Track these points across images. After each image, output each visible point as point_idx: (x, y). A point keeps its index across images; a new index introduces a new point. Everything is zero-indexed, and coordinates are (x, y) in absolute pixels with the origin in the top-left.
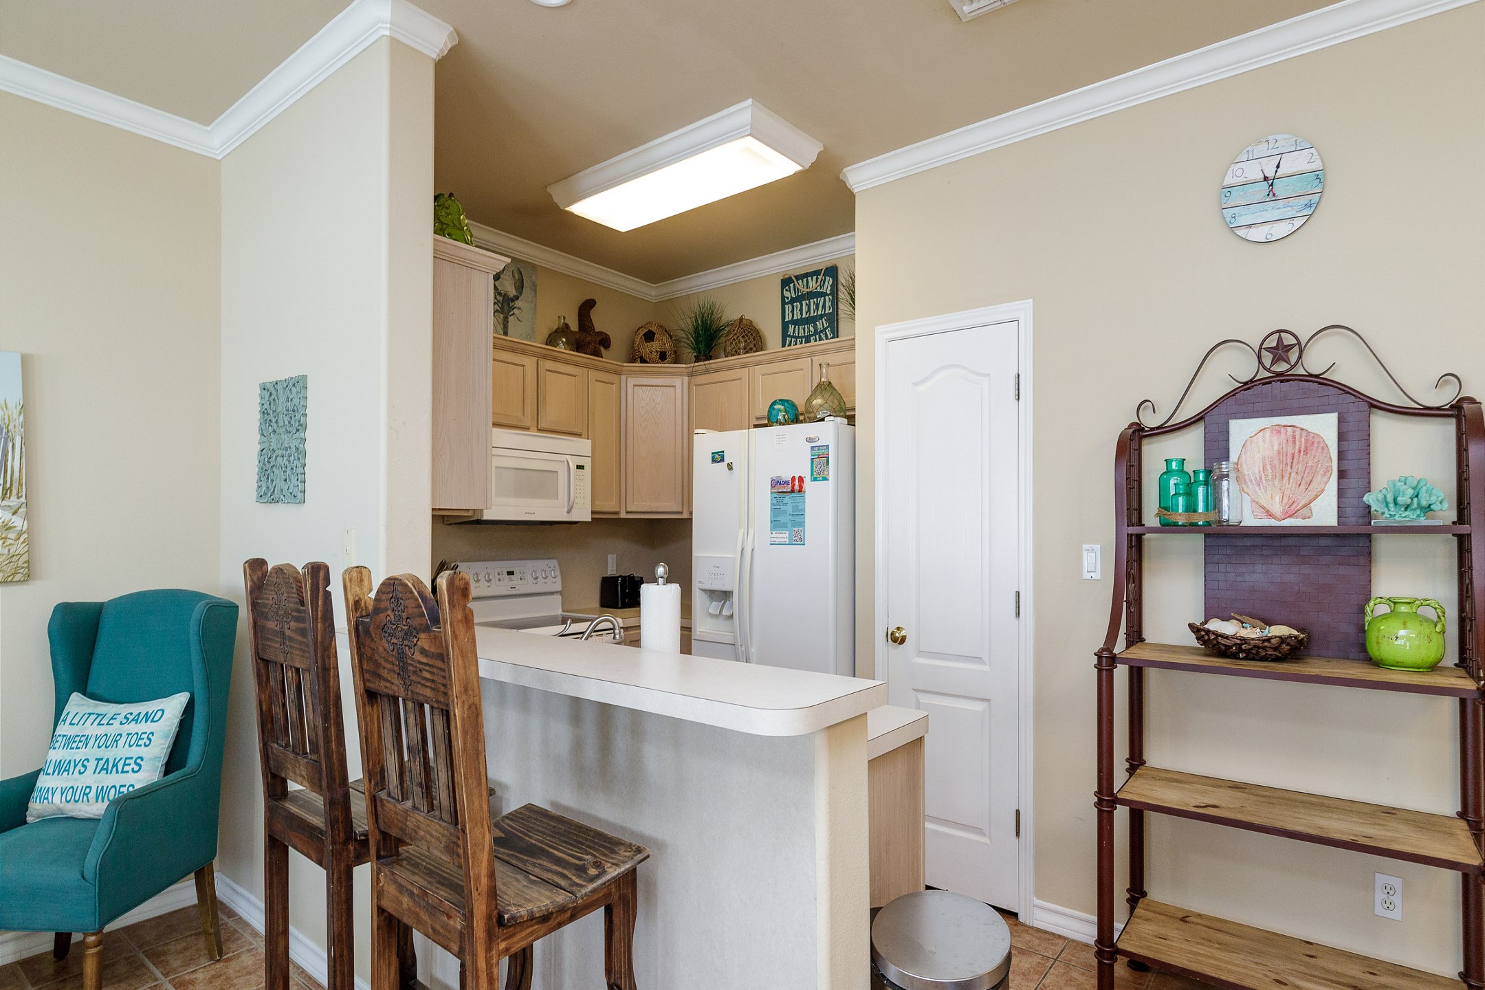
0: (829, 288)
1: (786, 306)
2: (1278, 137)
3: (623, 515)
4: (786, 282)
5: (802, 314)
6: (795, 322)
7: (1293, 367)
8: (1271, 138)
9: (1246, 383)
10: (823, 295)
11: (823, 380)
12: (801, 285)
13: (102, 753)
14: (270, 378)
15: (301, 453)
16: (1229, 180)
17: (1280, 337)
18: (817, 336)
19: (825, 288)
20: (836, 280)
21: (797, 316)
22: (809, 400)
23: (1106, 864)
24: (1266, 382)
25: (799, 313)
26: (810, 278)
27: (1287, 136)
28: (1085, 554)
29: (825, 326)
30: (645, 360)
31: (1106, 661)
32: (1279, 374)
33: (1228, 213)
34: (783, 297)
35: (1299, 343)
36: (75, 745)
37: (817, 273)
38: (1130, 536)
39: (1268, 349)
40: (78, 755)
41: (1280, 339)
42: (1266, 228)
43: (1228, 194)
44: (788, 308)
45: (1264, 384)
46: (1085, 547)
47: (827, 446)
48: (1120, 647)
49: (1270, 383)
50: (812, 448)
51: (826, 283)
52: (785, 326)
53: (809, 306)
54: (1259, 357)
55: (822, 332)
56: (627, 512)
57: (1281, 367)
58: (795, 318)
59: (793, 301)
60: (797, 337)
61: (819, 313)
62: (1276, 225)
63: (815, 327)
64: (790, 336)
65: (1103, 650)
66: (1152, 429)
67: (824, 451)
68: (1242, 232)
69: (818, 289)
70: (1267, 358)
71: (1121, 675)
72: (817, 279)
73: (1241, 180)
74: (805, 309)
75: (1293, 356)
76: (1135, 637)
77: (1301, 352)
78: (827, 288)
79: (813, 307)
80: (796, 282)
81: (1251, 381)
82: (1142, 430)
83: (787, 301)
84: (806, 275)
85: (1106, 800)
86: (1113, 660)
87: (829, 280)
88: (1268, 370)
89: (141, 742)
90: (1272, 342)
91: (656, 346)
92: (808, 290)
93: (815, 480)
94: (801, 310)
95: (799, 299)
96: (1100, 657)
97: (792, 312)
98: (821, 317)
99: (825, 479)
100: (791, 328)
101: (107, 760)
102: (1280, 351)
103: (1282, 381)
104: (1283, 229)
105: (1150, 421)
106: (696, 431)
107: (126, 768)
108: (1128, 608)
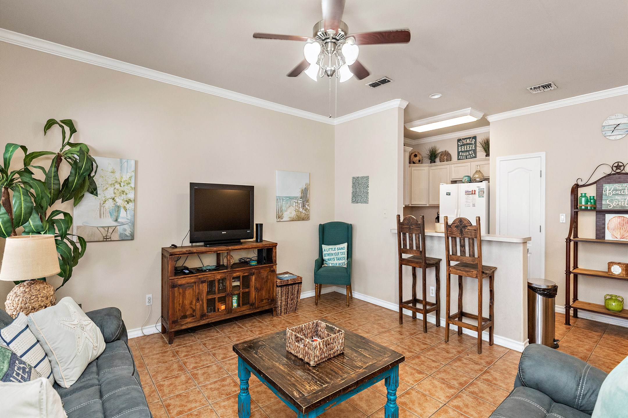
0: (474, 142)
1: (459, 147)
2: (618, 114)
3: (410, 205)
4: (459, 140)
5: (464, 149)
6: (462, 152)
7: (622, 171)
8: (616, 114)
9: (608, 175)
10: (471, 144)
11: (478, 170)
12: (464, 141)
13: (336, 256)
14: (356, 176)
15: (367, 193)
16: (604, 124)
17: (618, 163)
18: (470, 156)
19: (472, 142)
20: (476, 140)
21: (463, 150)
22: (474, 175)
23: (568, 287)
24: (614, 174)
25: (463, 149)
26: (467, 139)
27: (620, 114)
28: (561, 216)
29: (472, 153)
30: (414, 162)
31: (568, 240)
32: (618, 173)
33: (604, 133)
34: (458, 144)
35: (624, 165)
36: (330, 255)
37: (470, 138)
38: (575, 212)
39: (615, 166)
40: (332, 257)
41: (618, 164)
42: (615, 136)
43: (604, 128)
44: (460, 148)
45: (613, 175)
46: (561, 214)
47: (484, 189)
48: (572, 238)
49: (615, 175)
50: (479, 189)
51: (473, 141)
52: (459, 153)
53: (467, 147)
54: (612, 168)
55: (471, 154)
56: (412, 205)
57: (618, 171)
58: (462, 150)
59: (461, 146)
60: (463, 156)
61: (470, 149)
62: (618, 136)
63: (469, 153)
64: (460, 155)
65: (568, 238)
66: (581, 185)
67: (483, 190)
68: (607, 137)
69: (470, 143)
70: (615, 169)
71: (572, 244)
72: (470, 140)
73: (608, 124)
74: (465, 148)
75: (622, 168)
76: (576, 236)
77: (624, 167)
78: (473, 142)
79: (468, 147)
80: (462, 140)
81: (610, 174)
82: (578, 185)
83: (459, 145)
84: (466, 139)
85: (568, 272)
86: (570, 240)
87: (474, 140)
88: (615, 171)
89: (343, 254)
90: (616, 165)
91: (417, 158)
92: (467, 143)
93: (480, 197)
94: (464, 148)
95: (464, 145)
96: (567, 240)
97: (461, 149)
98: (471, 150)
99: (483, 197)
100: (461, 153)
101: (338, 258)
102: (618, 167)
103: (619, 174)
104: (620, 137)
105: (580, 183)
106: (440, 184)
107: (342, 259)
108: (574, 229)
